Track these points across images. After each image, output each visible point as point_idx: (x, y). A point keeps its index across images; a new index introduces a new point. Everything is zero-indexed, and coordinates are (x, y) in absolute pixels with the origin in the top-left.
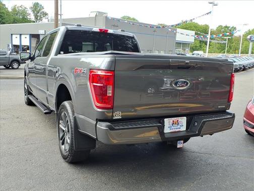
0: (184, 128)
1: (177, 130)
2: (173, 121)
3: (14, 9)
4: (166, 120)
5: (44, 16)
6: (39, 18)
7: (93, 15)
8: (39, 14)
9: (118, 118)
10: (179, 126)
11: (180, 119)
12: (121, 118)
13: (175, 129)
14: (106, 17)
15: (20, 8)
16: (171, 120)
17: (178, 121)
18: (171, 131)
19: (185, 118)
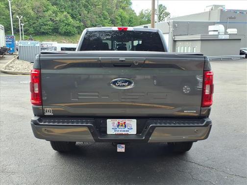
0: (133, 131)
1: (124, 133)
2: (119, 123)
3: (141, 14)
4: (109, 121)
5: (166, 16)
6: (162, 18)
7: (208, 10)
8: (162, 15)
9: (50, 114)
10: (126, 129)
11: (127, 121)
12: (53, 114)
13: (121, 131)
14: (221, 10)
15: (146, 12)
16: (116, 121)
17: (125, 123)
18: (117, 133)
19: (135, 121)
